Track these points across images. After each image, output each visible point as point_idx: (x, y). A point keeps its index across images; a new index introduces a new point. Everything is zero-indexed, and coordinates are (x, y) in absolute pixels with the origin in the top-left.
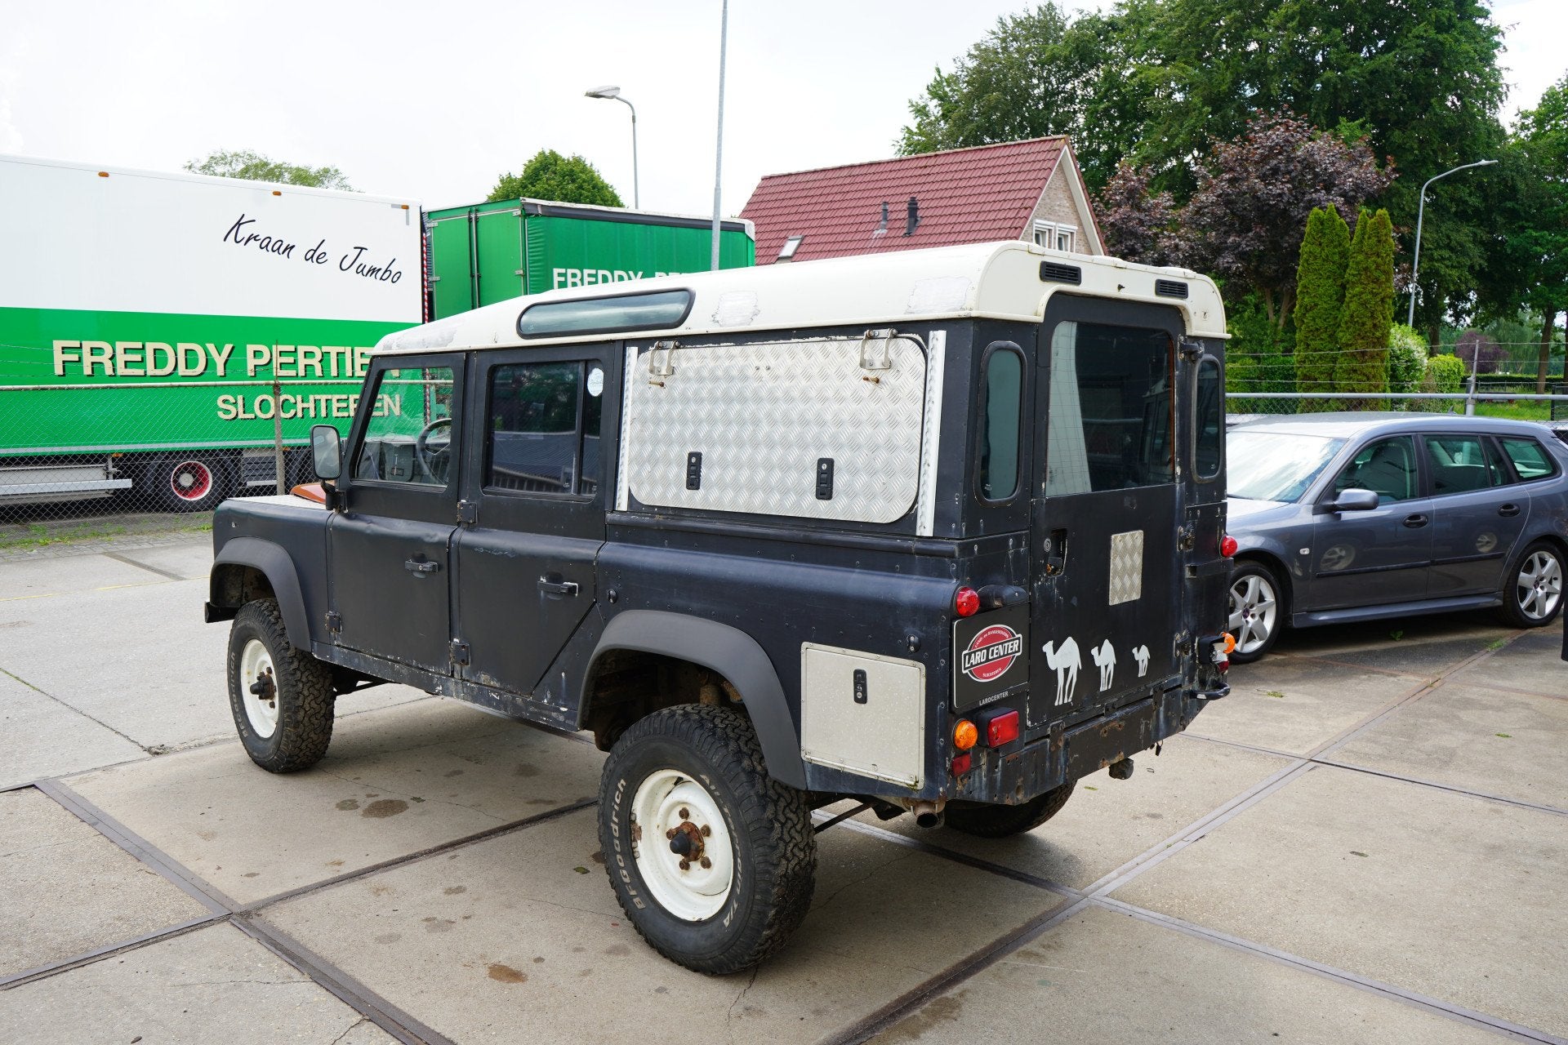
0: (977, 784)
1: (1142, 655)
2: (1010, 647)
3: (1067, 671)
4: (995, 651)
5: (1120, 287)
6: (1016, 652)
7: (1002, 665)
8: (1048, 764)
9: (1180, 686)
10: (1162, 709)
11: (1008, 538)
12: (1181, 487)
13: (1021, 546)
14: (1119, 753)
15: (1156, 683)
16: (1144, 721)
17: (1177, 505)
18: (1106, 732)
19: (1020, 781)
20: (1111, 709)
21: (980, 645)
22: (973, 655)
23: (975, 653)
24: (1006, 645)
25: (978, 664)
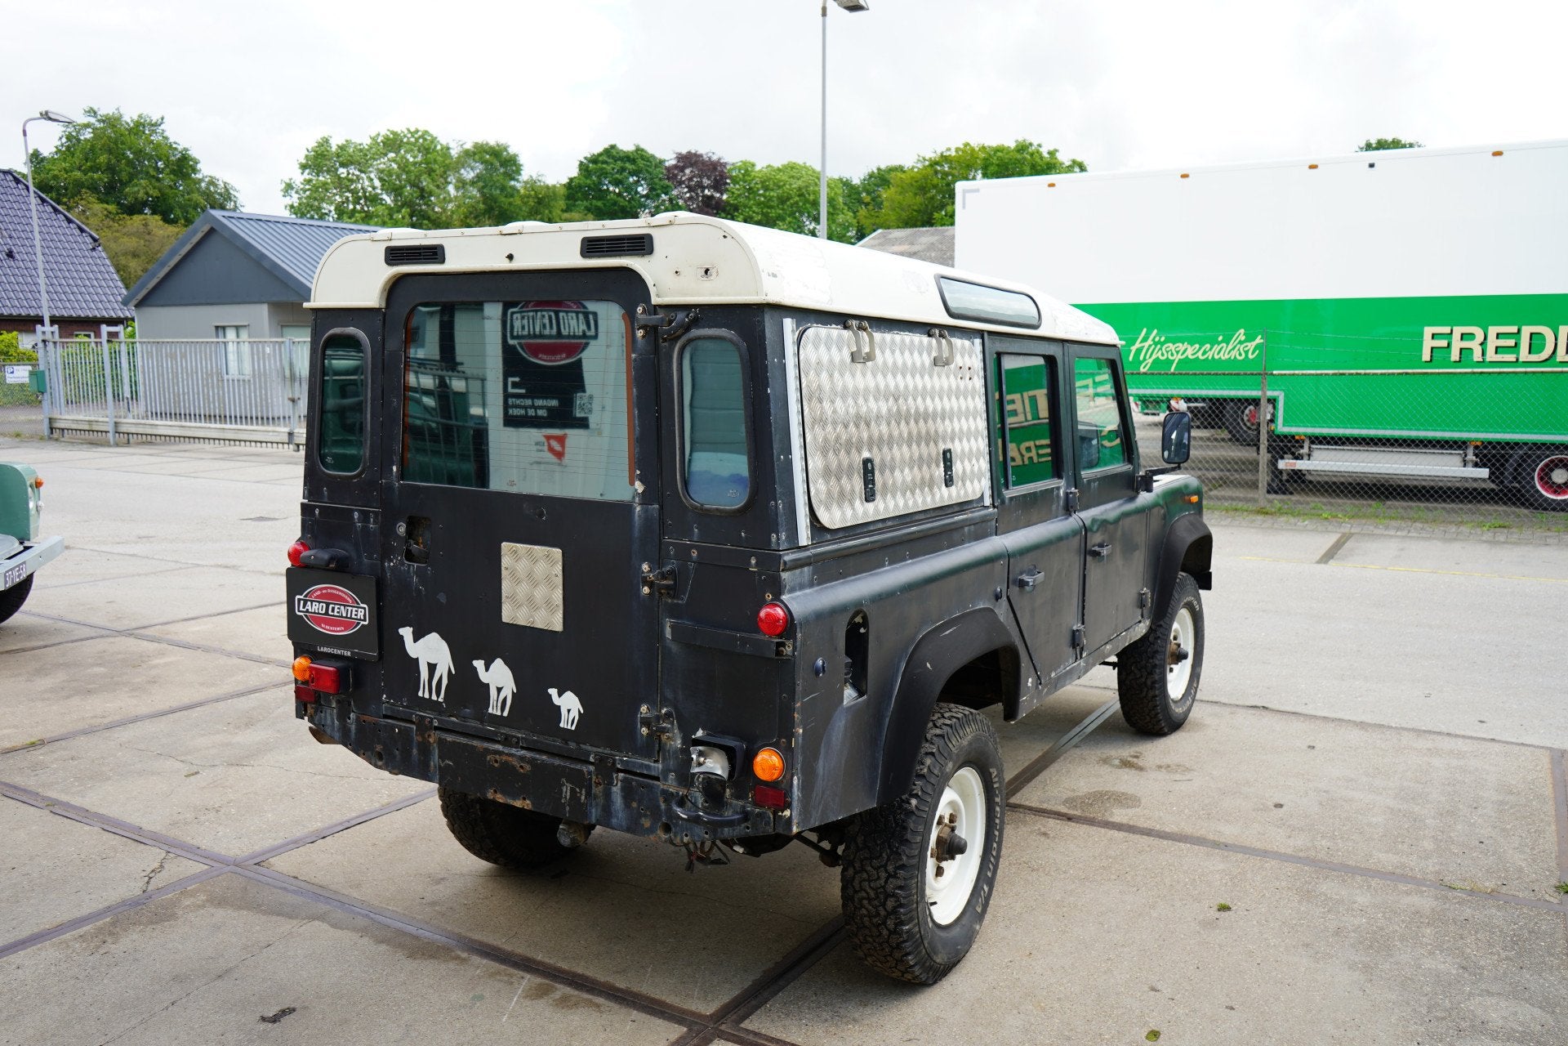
0: (329, 722)
1: (568, 703)
2: (354, 613)
3: (432, 668)
4: (336, 610)
5: (510, 257)
6: (360, 620)
8: (415, 751)
9: (657, 779)
10: (616, 790)
11: (353, 511)
12: (645, 511)
13: (369, 522)
14: (524, 799)
15: (599, 750)
16: (569, 786)
17: (636, 533)
18: (496, 761)
19: (379, 748)
20: (507, 741)
21: (317, 597)
22: (309, 603)
23: (312, 602)
24: (350, 609)
25: (315, 613)
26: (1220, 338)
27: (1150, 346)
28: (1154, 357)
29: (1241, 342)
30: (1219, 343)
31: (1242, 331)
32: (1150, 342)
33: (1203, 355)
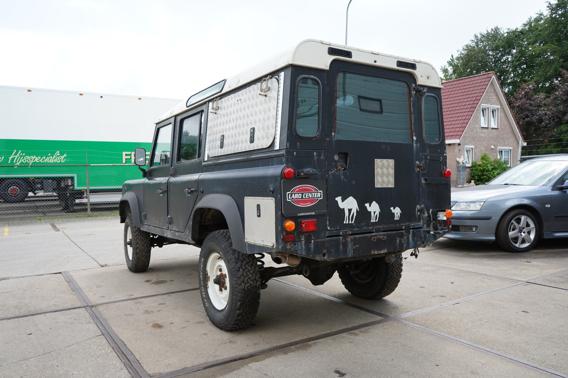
0: (299, 248)
1: (397, 211)
2: (315, 195)
3: (350, 210)
4: (307, 195)
5: (375, 62)
6: (319, 197)
7: (312, 201)
8: (341, 247)
9: (421, 228)
10: (410, 236)
11: (314, 152)
12: (416, 145)
13: (321, 156)
14: (384, 249)
15: (406, 224)
16: (399, 239)
17: (415, 152)
18: (375, 239)
19: (325, 251)
20: (378, 231)
21: (297, 191)
22: (293, 195)
23: (295, 194)
24: (313, 194)
25: (296, 199)
26: (49, 154)
27: (18, 157)
28: (20, 161)
29: (58, 156)
30: (49, 156)
31: (58, 152)
32: (18, 155)
33: (43, 160)
